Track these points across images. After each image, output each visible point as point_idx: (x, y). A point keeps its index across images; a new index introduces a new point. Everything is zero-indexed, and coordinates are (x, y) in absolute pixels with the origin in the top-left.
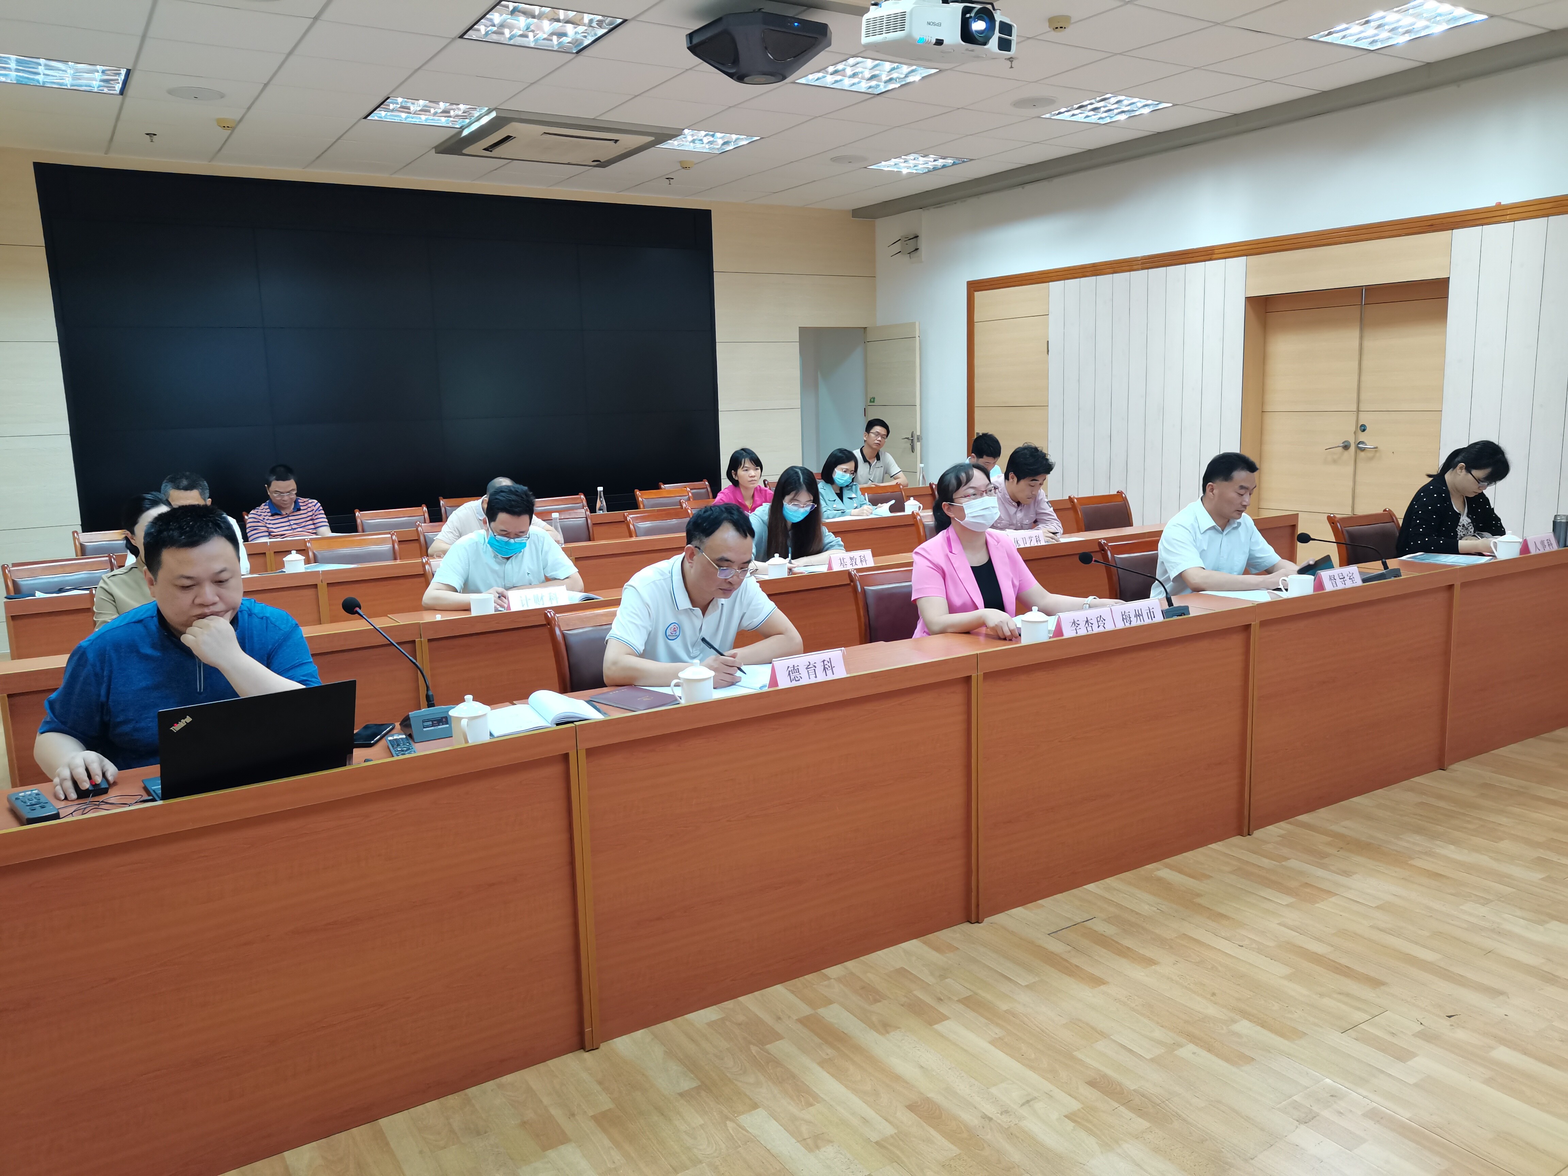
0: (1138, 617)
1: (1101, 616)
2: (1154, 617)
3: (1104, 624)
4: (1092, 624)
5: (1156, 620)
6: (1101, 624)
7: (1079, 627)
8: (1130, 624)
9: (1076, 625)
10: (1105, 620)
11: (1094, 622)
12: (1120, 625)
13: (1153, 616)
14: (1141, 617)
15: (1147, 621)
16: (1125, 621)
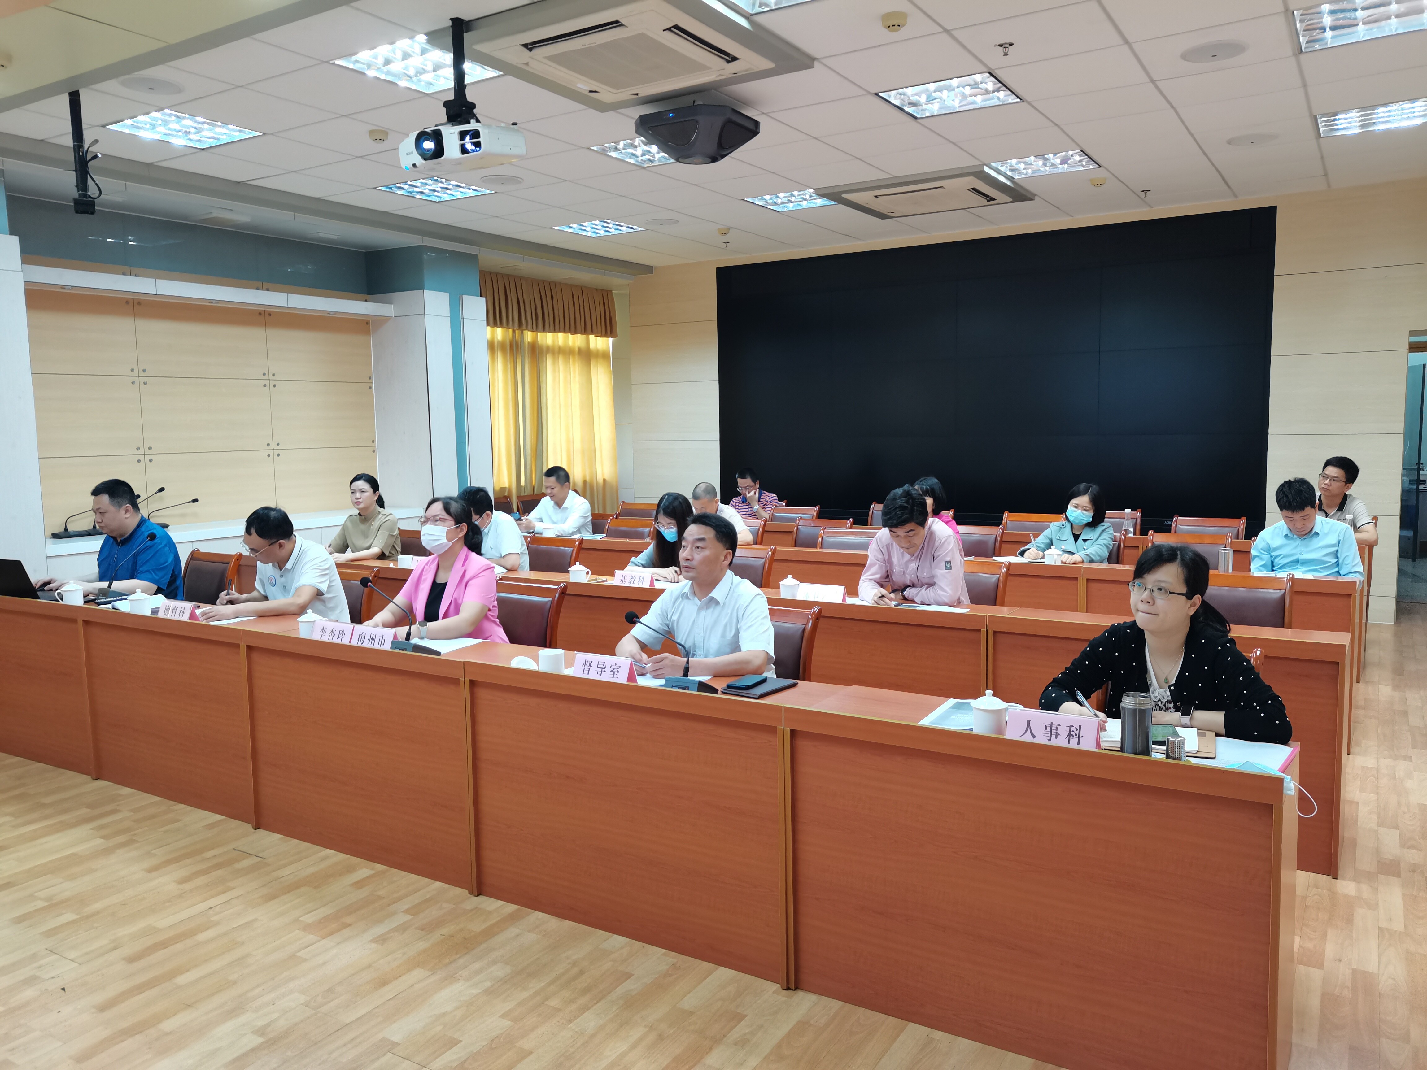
0: (371, 641)
1: (343, 630)
2: (383, 645)
3: (343, 637)
4: (334, 635)
5: (383, 648)
6: (341, 637)
7: (325, 634)
8: (362, 644)
9: (324, 631)
10: (345, 634)
11: (337, 633)
12: (354, 643)
13: (383, 643)
14: (373, 641)
15: (377, 646)
16: (360, 640)
